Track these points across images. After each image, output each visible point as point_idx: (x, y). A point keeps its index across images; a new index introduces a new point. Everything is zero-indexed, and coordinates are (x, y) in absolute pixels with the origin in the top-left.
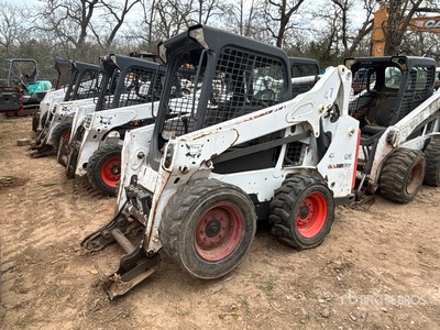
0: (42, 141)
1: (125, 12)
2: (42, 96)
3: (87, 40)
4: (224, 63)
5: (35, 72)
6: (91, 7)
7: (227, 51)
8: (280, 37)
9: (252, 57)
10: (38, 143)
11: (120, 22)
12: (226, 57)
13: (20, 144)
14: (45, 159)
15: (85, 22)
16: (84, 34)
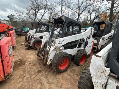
0: (29, 45)
1: (44, 14)
2: (28, 31)
3: (36, 20)
4: (68, 25)
5: (25, 26)
6: (37, 13)
7: (69, 22)
8: (78, 20)
9: (74, 24)
10: (28, 45)
11: (43, 16)
12: (69, 23)
13: (22, 45)
14: (30, 50)
15: (36, 16)
16: (35, 18)
